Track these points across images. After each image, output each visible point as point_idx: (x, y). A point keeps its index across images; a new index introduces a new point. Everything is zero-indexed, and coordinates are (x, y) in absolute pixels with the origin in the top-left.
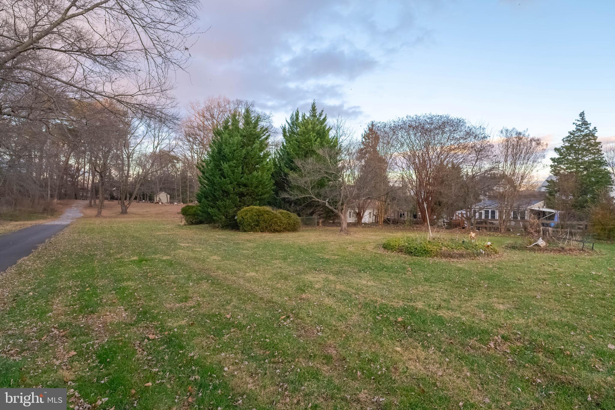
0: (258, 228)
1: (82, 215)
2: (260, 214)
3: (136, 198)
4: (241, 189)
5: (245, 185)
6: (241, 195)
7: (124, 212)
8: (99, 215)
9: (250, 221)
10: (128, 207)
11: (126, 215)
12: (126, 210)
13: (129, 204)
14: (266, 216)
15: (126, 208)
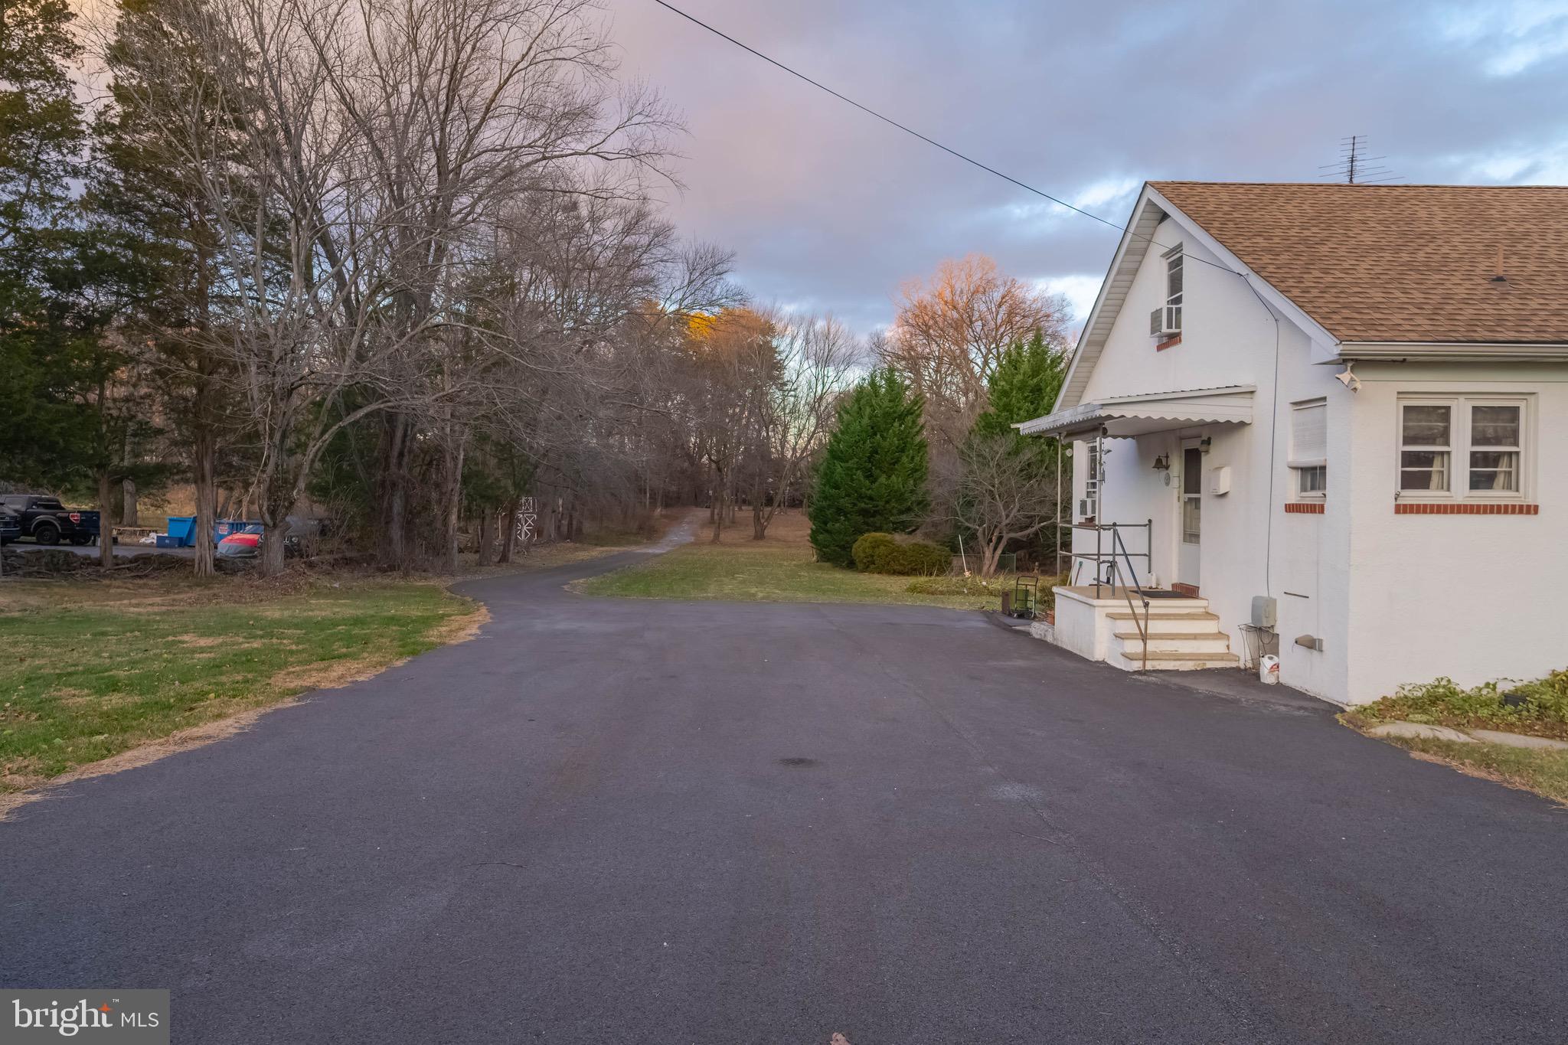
0: (872, 566)
1: (692, 539)
2: (876, 545)
3: (779, 506)
4: (863, 505)
5: (871, 498)
6: (864, 513)
7: (759, 536)
8: (715, 540)
9: (862, 555)
10: (766, 527)
11: (761, 543)
12: (763, 531)
13: (768, 519)
14: (882, 547)
15: (764, 528)
